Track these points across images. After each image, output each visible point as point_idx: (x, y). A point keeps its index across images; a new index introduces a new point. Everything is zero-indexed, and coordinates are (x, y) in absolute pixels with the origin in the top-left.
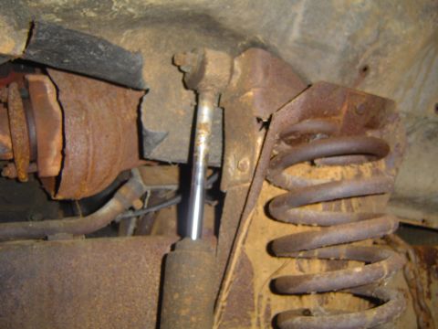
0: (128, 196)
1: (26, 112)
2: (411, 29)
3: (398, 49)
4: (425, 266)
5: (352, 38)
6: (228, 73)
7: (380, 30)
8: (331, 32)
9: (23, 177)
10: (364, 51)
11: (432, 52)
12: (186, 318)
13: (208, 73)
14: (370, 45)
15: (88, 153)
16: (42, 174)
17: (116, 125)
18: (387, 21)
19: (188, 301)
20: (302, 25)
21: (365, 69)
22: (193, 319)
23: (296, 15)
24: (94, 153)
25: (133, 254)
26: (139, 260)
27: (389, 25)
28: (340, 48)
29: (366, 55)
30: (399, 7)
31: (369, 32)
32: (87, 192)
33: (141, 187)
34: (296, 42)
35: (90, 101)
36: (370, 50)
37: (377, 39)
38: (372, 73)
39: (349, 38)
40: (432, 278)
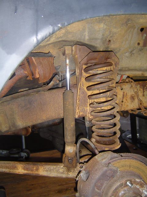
0: (55, 80)
1: (29, 66)
2: (119, 30)
3: (117, 35)
4: (142, 87)
5: (103, 35)
6: (71, 52)
7: (110, 32)
8: (97, 35)
9: (31, 79)
10: (107, 37)
11: (132, 30)
12: (68, 107)
13: (66, 53)
14: (109, 36)
15: (44, 73)
16: (35, 78)
17: (50, 65)
18: (112, 29)
19: (68, 103)
20: (88, 36)
21: (110, 41)
22: (69, 107)
23: (85, 34)
24: (45, 73)
25: (57, 93)
26: (59, 94)
27: (112, 30)
28: (101, 38)
29: (108, 38)
30: (114, 26)
31: (107, 33)
32: (45, 81)
33: (58, 78)
34: (88, 39)
35: (43, 61)
36: (109, 37)
37: (110, 34)
38: (112, 41)
39: (102, 35)
40: (145, 90)
